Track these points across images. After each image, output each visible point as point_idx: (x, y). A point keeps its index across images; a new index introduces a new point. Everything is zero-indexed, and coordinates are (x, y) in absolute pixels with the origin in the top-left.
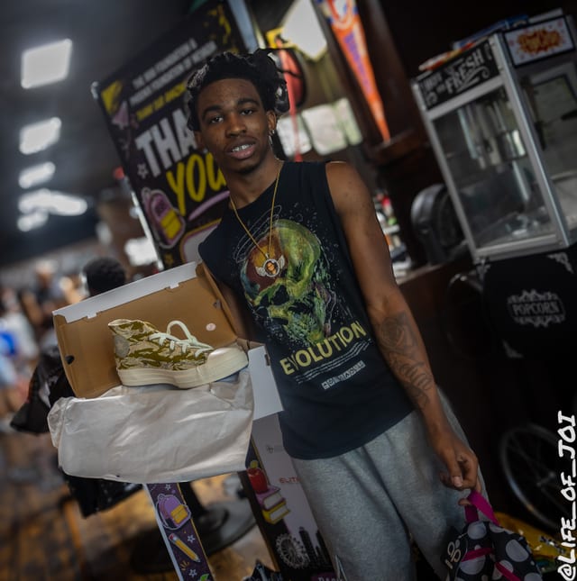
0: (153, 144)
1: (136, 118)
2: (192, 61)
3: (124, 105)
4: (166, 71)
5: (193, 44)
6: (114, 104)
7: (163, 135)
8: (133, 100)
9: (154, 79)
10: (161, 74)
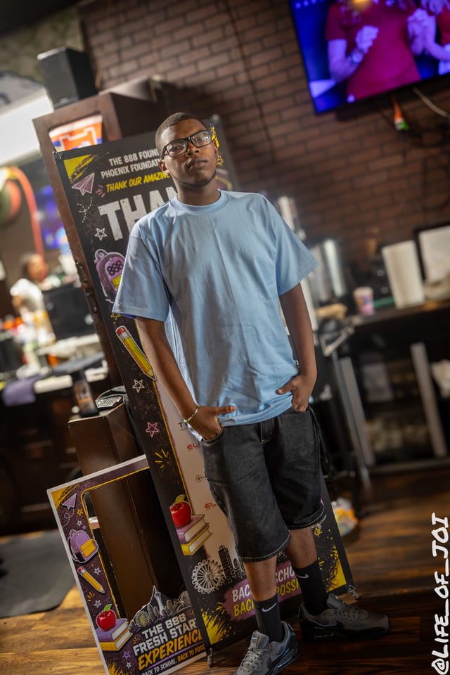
0: (120, 214)
3: (92, 176)
4: (150, 159)
6: (78, 173)
7: (134, 208)
8: (104, 174)
9: (134, 162)
10: (144, 160)
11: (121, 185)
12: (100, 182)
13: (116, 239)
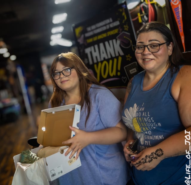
0: (91, 53)
1: (86, 42)
2: (110, 26)
3: (83, 36)
5: (111, 20)
7: (95, 51)
8: (86, 35)
9: (95, 29)
10: (98, 28)
12: (86, 38)
13: (90, 64)
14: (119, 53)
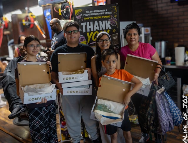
0: (86, 26)
1: (83, 19)
2: (105, 13)
3: (81, 15)
4: (97, 13)
5: (106, 10)
6: (78, 14)
7: (90, 25)
8: (84, 15)
9: (93, 13)
10: (95, 13)
11: (88, 18)
12: (83, 17)
13: (84, 32)
14: (108, 27)
